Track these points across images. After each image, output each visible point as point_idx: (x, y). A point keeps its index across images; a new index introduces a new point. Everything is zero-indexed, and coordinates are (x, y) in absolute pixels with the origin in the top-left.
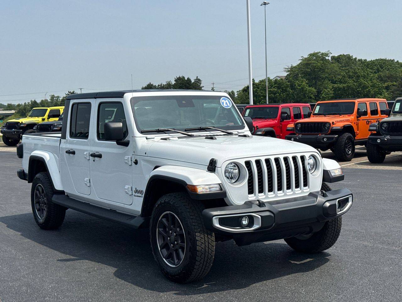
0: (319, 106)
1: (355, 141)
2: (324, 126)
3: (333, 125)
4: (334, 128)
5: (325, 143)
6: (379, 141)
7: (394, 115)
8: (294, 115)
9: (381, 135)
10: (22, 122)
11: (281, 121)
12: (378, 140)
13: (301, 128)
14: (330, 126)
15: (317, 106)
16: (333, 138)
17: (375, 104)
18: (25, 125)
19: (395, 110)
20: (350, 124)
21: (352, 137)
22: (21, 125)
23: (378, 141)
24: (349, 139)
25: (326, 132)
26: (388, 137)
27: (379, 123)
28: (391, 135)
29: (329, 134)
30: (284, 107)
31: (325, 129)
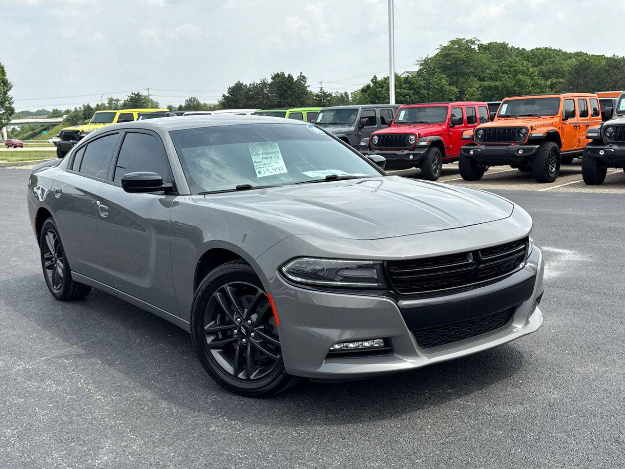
0: (507, 105)
1: (561, 153)
2: (518, 133)
3: (532, 130)
4: (533, 135)
5: (521, 156)
6: (602, 153)
7: (619, 116)
8: (467, 117)
9: (604, 144)
10: (83, 130)
11: (451, 127)
12: (601, 151)
13: (483, 136)
14: (527, 133)
15: (504, 105)
16: (531, 149)
17: (585, 101)
19: (620, 109)
20: (556, 129)
21: (557, 148)
22: (82, 135)
23: (600, 153)
24: (554, 150)
25: (523, 140)
26: (615, 147)
27: (601, 128)
28: (619, 145)
29: (526, 144)
30: (454, 107)
31: (520, 136)
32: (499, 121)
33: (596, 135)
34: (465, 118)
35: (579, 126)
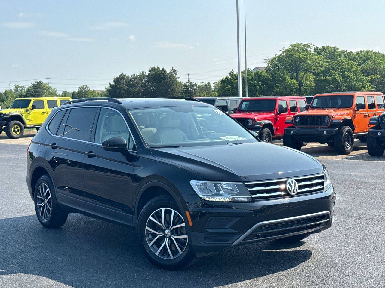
0: (317, 100)
1: (354, 134)
2: (323, 120)
3: (333, 118)
4: (333, 121)
5: (325, 135)
6: (379, 134)
8: (290, 107)
9: (381, 129)
10: (5, 113)
11: (278, 114)
13: (300, 121)
14: (330, 120)
15: (315, 100)
16: (332, 131)
17: (373, 97)
18: (9, 116)
20: (350, 117)
21: (351, 130)
22: (5, 116)
23: (378, 134)
24: (349, 131)
25: (326, 125)
27: (379, 117)
29: (329, 127)
30: (281, 100)
31: (325, 122)
32: (311, 111)
33: (375, 122)
34: (289, 108)
35: (368, 115)
